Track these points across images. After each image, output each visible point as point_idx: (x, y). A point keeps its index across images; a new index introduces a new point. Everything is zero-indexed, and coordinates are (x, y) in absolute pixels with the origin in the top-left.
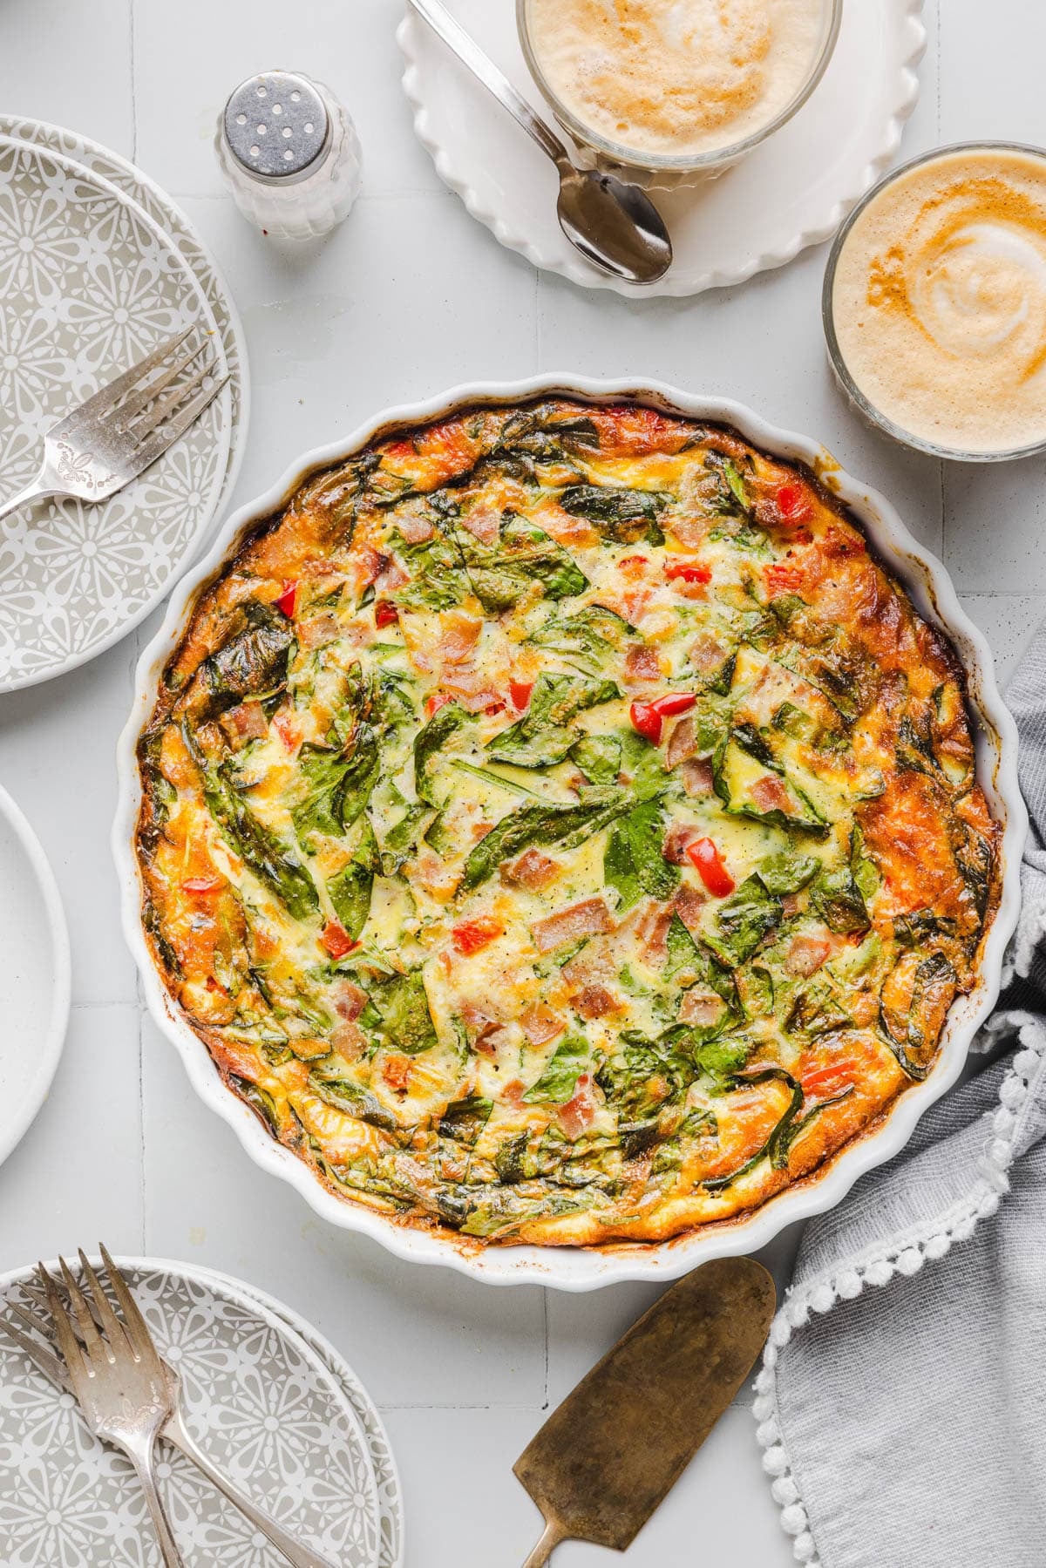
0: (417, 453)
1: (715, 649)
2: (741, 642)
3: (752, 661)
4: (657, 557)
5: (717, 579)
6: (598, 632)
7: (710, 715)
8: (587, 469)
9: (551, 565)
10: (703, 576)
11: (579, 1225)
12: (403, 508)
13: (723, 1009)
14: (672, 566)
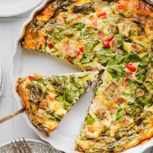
0: (43, 15)
1: (113, 26)
2: (117, 23)
3: (120, 25)
4: (95, 14)
5: (108, 13)
6: (90, 32)
7: (117, 38)
8: (75, 4)
9: (77, 24)
10: (105, 14)
11: (135, 142)
12: (45, 26)
13: (144, 92)
14: (98, 15)
